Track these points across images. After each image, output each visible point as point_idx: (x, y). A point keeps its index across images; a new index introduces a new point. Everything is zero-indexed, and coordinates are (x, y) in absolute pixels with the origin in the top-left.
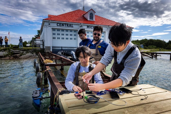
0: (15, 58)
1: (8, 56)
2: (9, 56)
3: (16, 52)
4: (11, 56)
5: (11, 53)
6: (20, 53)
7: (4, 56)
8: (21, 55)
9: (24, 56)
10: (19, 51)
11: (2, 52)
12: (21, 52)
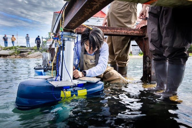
0: (22, 57)
1: (14, 55)
2: (16, 54)
3: (23, 51)
4: (18, 54)
5: (18, 51)
6: (27, 52)
7: (10, 54)
8: (28, 54)
9: (32, 54)
10: (27, 50)
11: (8, 50)
12: (29, 50)
